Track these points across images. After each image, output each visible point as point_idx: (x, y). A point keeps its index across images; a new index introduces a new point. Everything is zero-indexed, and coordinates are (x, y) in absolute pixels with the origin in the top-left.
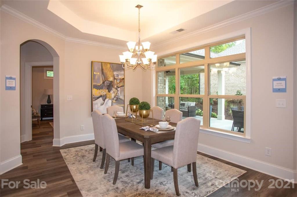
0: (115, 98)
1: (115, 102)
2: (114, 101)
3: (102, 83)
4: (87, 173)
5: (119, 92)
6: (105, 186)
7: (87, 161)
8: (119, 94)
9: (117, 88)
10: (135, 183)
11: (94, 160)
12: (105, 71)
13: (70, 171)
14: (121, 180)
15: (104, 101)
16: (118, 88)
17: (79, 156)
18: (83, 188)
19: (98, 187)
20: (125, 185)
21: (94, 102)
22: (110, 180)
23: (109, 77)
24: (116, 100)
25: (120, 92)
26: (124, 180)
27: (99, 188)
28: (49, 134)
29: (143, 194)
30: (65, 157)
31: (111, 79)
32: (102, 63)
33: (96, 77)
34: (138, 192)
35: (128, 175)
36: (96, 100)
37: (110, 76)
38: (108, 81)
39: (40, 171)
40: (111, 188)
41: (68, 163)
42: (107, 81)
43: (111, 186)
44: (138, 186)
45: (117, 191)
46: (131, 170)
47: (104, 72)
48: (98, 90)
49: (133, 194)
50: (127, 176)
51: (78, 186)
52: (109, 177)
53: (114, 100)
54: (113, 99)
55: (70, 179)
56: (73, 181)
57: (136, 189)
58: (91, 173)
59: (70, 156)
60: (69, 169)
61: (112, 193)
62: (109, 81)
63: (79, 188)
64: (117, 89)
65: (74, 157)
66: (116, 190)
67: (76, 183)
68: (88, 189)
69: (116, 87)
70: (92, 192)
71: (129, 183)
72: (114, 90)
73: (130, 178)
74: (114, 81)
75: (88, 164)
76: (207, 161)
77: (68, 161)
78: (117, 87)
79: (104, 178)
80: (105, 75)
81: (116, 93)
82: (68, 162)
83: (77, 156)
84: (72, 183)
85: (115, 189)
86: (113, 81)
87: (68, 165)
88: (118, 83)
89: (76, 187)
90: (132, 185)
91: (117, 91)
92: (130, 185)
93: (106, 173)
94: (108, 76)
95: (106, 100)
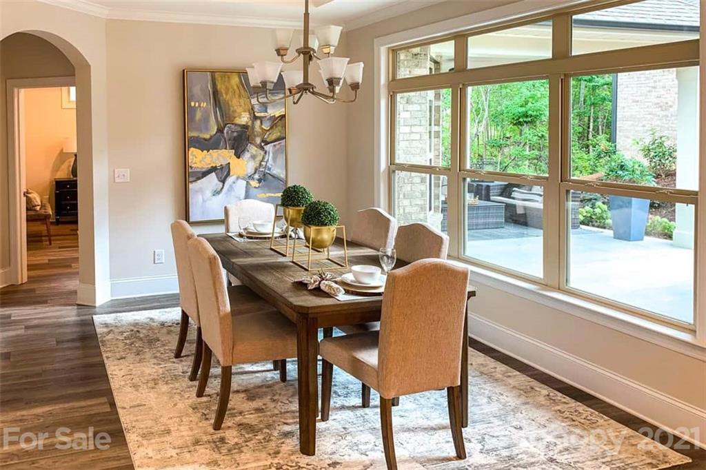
0: (255, 173)
1: (257, 185)
2: (254, 183)
3: (216, 133)
4: (153, 388)
5: (270, 157)
6: (191, 429)
7: (158, 355)
8: (270, 161)
9: (263, 144)
10: (276, 434)
11: (178, 355)
12: (224, 96)
13: (110, 376)
14: (238, 419)
15: (223, 182)
16: (267, 144)
17: (141, 339)
18: (134, 427)
19: (172, 429)
20: (247, 436)
21: (191, 186)
22: (207, 417)
23: (237, 115)
24: (260, 181)
25: (271, 154)
26: (245, 421)
27: (174, 434)
28: (71, 267)
29: (291, 467)
30: (104, 339)
31: (244, 119)
32: (213, 73)
33: (198, 115)
34: (276, 461)
35: (264, 407)
36: (198, 181)
37: (239, 110)
38: (233, 126)
39: (38, 369)
40: (205, 438)
41: (109, 354)
42: (233, 124)
43: (205, 433)
44: (283, 443)
45: (218, 448)
46: (274, 395)
47: (221, 98)
48: (205, 152)
49: (261, 464)
50: (258, 410)
51: (122, 420)
52: (207, 408)
53: (253, 179)
54: (251, 177)
55: (104, 400)
56: (113, 404)
57: (272, 452)
58: (163, 390)
59: (118, 337)
60: (109, 373)
61: (203, 450)
62: (239, 125)
63: (124, 426)
64: (262, 148)
65: (126, 338)
66: (216, 446)
67: (120, 411)
68: (145, 431)
69: (258, 140)
70: (153, 441)
71: (261, 430)
72: (253, 149)
73: (266, 416)
74: (253, 123)
75: (160, 364)
76: (542, 399)
77: (109, 349)
78: (263, 141)
79: (194, 409)
80: (223, 108)
81: (260, 158)
82: (110, 351)
83: (136, 337)
84: (109, 410)
85: (215, 442)
86: (250, 124)
87: (106, 361)
88: (265, 131)
89: (118, 420)
90: (264, 439)
91: (263, 153)
92: (260, 437)
93: (200, 394)
94: (234, 111)
95: (230, 181)
